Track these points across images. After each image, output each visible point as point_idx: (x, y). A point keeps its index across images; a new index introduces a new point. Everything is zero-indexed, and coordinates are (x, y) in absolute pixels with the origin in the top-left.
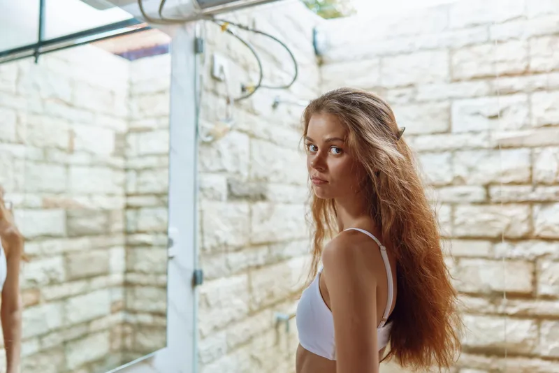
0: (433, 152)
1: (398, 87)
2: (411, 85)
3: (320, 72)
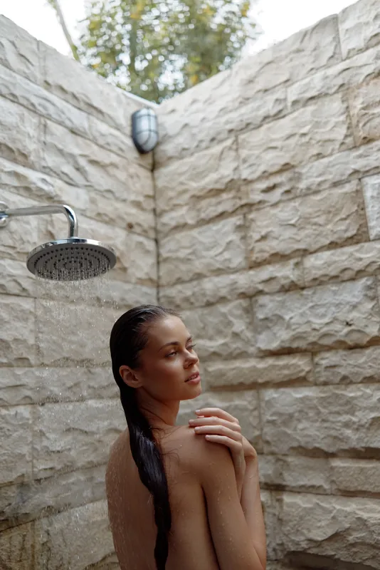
0: (335, 279)
1: (266, 175)
2: (286, 167)
3: (154, 179)
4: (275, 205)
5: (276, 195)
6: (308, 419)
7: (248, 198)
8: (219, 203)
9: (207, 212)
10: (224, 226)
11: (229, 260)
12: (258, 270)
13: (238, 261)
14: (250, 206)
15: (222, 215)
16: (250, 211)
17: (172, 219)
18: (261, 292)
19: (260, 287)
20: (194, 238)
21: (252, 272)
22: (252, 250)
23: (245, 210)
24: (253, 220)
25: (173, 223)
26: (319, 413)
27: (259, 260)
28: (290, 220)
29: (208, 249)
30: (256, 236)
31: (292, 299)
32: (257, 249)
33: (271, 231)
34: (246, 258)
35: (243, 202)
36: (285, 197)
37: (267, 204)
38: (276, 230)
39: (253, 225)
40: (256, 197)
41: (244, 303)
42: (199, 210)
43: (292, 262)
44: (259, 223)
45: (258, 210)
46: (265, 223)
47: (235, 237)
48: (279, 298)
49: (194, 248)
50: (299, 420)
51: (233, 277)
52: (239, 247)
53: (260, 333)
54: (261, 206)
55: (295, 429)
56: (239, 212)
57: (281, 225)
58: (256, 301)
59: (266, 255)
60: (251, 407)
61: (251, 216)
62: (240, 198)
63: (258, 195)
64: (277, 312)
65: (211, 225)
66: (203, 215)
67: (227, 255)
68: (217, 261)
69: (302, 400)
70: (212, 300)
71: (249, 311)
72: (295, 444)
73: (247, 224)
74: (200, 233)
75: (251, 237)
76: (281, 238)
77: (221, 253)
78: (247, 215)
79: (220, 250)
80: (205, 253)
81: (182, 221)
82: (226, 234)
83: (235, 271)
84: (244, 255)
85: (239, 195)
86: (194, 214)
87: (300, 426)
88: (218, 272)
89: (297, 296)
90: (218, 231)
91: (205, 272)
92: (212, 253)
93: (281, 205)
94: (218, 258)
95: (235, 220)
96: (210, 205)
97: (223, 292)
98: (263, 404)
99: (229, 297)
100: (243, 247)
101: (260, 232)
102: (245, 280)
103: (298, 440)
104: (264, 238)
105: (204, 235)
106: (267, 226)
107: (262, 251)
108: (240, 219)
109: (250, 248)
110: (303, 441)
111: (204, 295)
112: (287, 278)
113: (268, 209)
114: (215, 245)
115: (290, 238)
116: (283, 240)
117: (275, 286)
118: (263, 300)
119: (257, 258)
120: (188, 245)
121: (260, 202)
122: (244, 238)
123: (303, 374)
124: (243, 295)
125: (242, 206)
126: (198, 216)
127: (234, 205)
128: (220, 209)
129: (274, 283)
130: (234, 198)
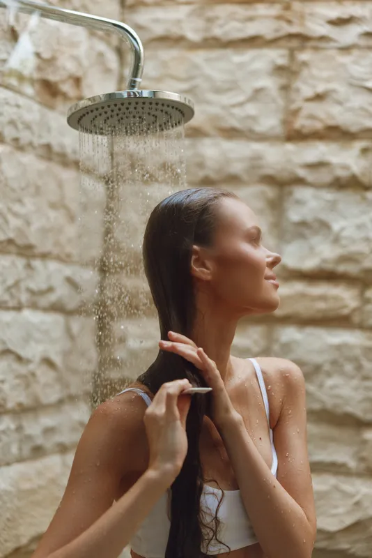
4: (346, 49)
5: (350, 35)
6: (343, 373)
7: (302, 25)
8: (251, 19)
9: (227, 28)
10: (253, 60)
11: (254, 118)
12: (302, 145)
13: (270, 122)
14: (303, 39)
15: (253, 41)
16: (302, 48)
17: (157, 21)
18: (300, 181)
19: (302, 173)
20: (196, 66)
21: (290, 147)
22: (296, 113)
23: (295, 43)
24: (305, 64)
25: (159, 30)
26: (359, 368)
27: (305, 131)
28: (367, 80)
29: (218, 91)
30: (307, 91)
31: (347, 200)
32: (304, 113)
33: (334, 91)
34: (286, 122)
35: (294, 29)
36: (363, 42)
37: (332, 44)
38: (341, 89)
39: (305, 72)
40: (317, 28)
41: (270, 192)
42: (210, 20)
43: (359, 145)
44: (315, 72)
45: (316, 49)
46: (325, 74)
47: (270, 84)
48: (329, 195)
49: (194, 83)
50: (329, 375)
51: (257, 147)
52: (274, 101)
53: (288, 242)
54: (323, 45)
55: (321, 386)
56: (283, 43)
57: (351, 85)
58: (290, 193)
59: (318, 126)
60: (256, 349)
61: (304, 56)
62: (289, 22)
63: (321, 25)
64: (323, 216)
65: (228, 52)
66: (217, 32)
67: (251, 109)
68: (232, 115)
69: (339, 348)
70: (213, 175)
71: (276, 206)
72: (316, 406)
73: (294, 68)
74: (208, 60)
75: (298, 90)
76: (349, 105)
77: (241, 104)
78: (296, 52)
79: (241, 98)
80: (211, 97)
81: (175, 31)
82: (255, 74)
83: (262, 138)
84: (281, 116)
85: (288, 14)
86: (200, 23)
87: (330, 382)
88: (231, 133)
89: (358, 197)
90: (241, 66)
91: (207, 128)
92: (226, 99)
93: (355, 52)
94: (236, 111)
95: (277, 56)
96: (232, 17)
97: (237, 168)
98: (276, 347)
99: (245, 177)
100: (281, 102)
101: (314, 87)
102: (277, 157)
103: (323, 402)
104: (319, 97)
105: (215, 66)
106: (328, 80)
107: (312, 117)
108: (283, 56)
109: (294, 107)
110: (329, 403)
111: (201, 165)
112: (346, 167)
113: (333, 53)
114: (232, 87)
115: (362, 109)
116: (351, 110)
117: (325, 176)
118: (302, 193)
119: (303, 126)
120: (183, 75)
121: (323, 38)
122: (285, 88)
123: (346, 311)
124: (270, 180)
125: (291, 36)
126: (207, 30)
127: (277, 30)
128: (251, 30)
129: (324, 171)
130: (279, 18)
